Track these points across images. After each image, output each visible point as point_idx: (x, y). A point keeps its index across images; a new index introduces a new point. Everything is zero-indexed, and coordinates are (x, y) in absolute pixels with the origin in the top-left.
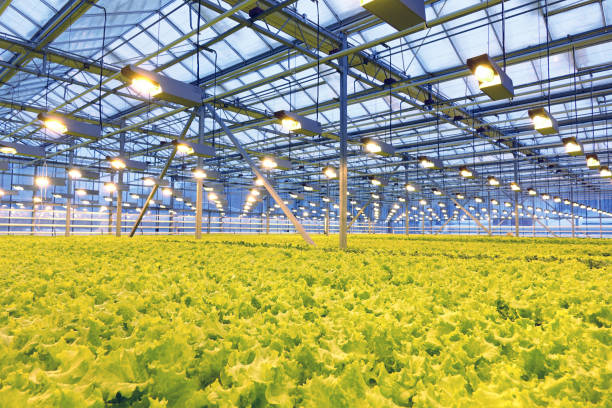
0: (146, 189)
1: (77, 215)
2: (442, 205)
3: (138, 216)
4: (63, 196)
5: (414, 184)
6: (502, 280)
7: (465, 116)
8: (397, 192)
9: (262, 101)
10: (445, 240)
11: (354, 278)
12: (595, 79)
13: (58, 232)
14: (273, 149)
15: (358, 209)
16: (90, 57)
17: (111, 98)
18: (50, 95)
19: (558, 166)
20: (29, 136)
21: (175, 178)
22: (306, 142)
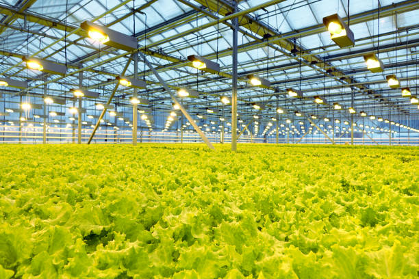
0: (97, 112)
1: (50, 130)
2: (301, 123)
3: (93, 130)
4: (41, 116)
5: (282, 109)
6: (344, 169)
7: (318, 61)
8: (271, 115)
9: (178, 51)
10: (303, 147)
11: (243, 167)
12: (410, 35)
13: (38, 141)
14: (185, 84)
15: (243, 126)
16: (57, 19)
17: (72, 48)
18: (30, 45)
19: (381, 97)
20: (15, 75)
21: (117, 104)
22: (209, 79)
